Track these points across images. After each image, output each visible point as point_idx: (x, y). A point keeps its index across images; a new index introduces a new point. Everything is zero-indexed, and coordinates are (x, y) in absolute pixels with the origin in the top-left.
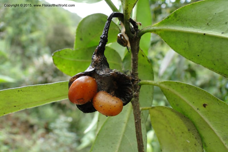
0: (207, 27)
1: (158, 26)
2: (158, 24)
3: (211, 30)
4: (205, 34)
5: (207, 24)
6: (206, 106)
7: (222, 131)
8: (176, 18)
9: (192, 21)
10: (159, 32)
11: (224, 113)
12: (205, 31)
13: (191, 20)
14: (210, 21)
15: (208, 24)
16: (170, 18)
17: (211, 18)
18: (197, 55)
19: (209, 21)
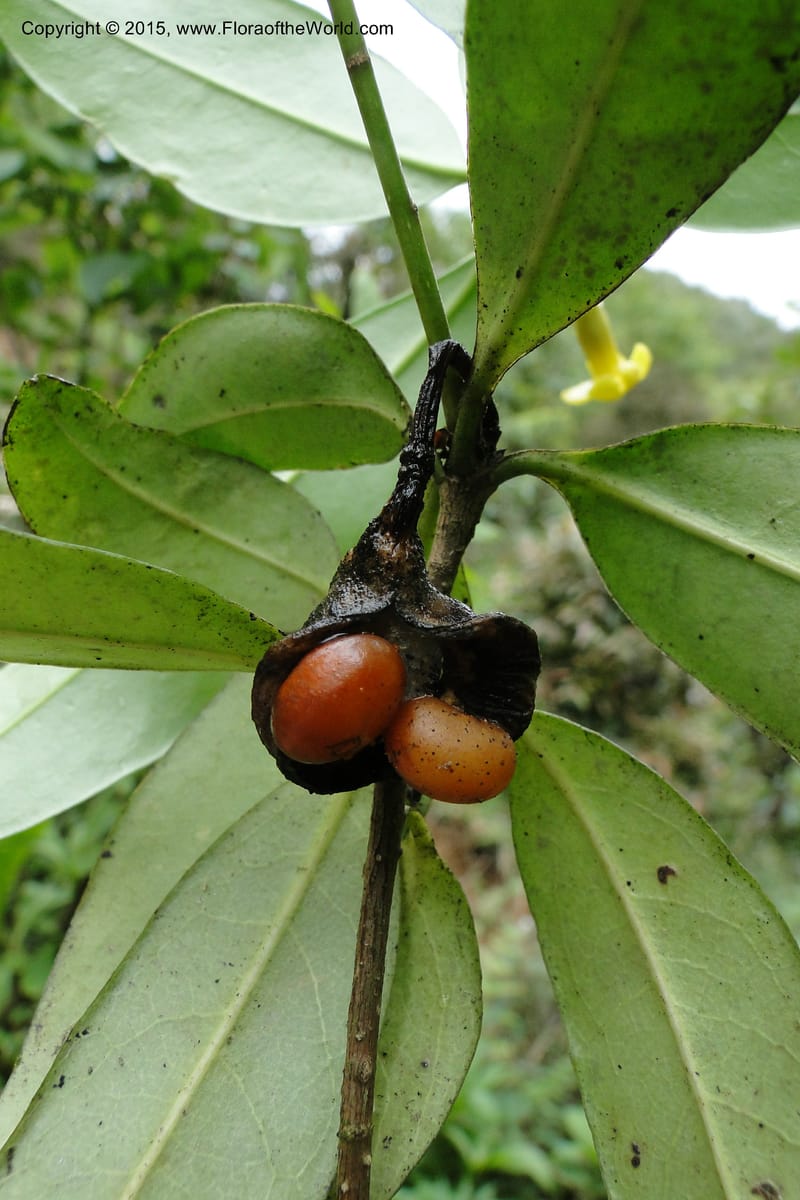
0: (767, 531)
1: (584, 463)
2: (586, 455)
3: (780, 548)
4: (751, 556)
5: (770, 519)
6: (670, 878)
7: (701, 1010)
8: (657, 457)
9: (714, 490)
10: (576, 491)
11: (738, 926)
12: (759, 547)
13: (714, 486)
14: (784, 513)
15: (773, 520)
16: (635, 451)
17: (790, 503)
18: (697, 635)
19: (778, 511)
